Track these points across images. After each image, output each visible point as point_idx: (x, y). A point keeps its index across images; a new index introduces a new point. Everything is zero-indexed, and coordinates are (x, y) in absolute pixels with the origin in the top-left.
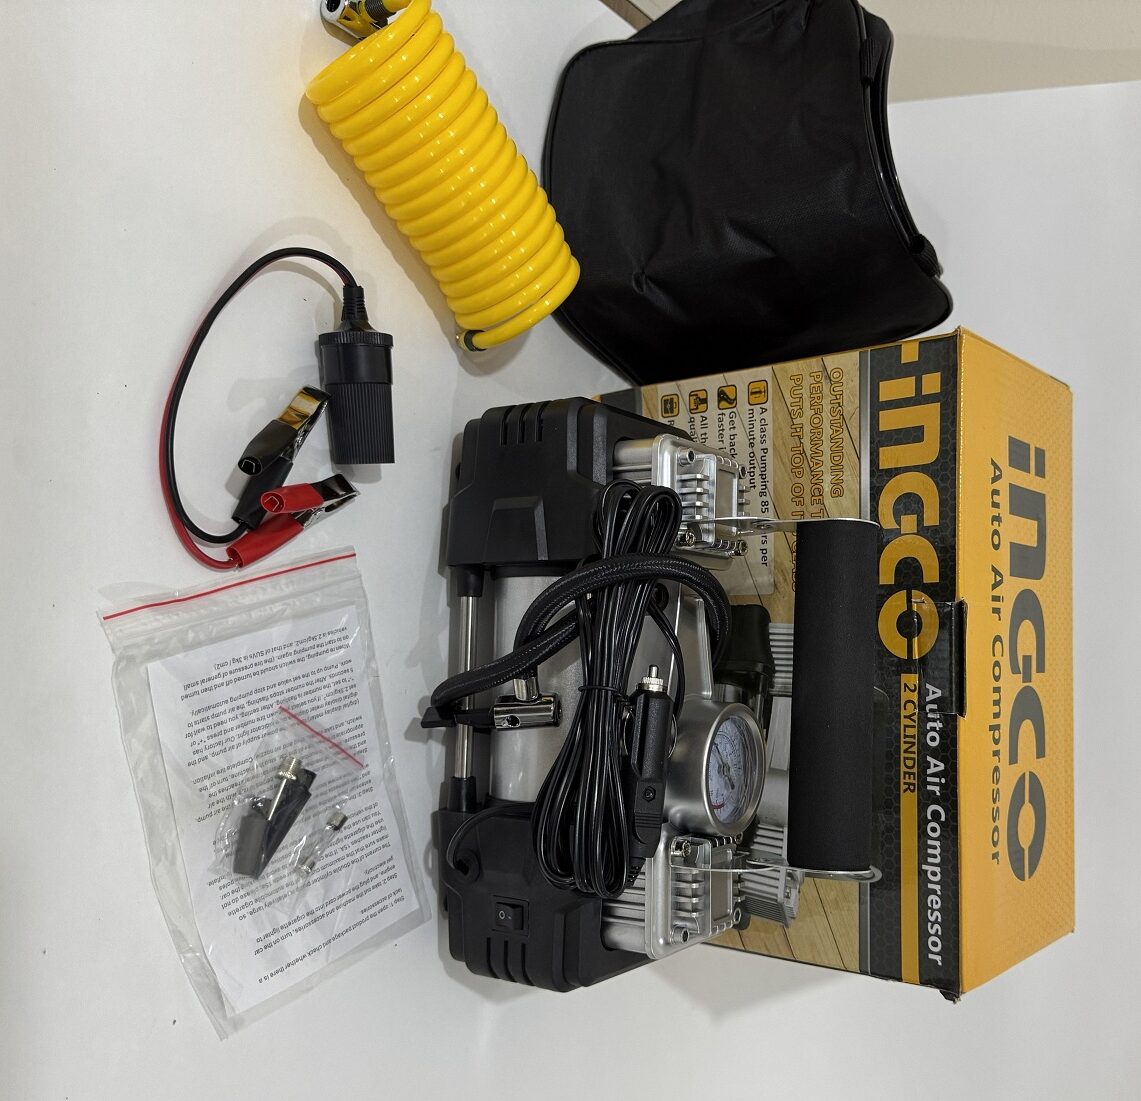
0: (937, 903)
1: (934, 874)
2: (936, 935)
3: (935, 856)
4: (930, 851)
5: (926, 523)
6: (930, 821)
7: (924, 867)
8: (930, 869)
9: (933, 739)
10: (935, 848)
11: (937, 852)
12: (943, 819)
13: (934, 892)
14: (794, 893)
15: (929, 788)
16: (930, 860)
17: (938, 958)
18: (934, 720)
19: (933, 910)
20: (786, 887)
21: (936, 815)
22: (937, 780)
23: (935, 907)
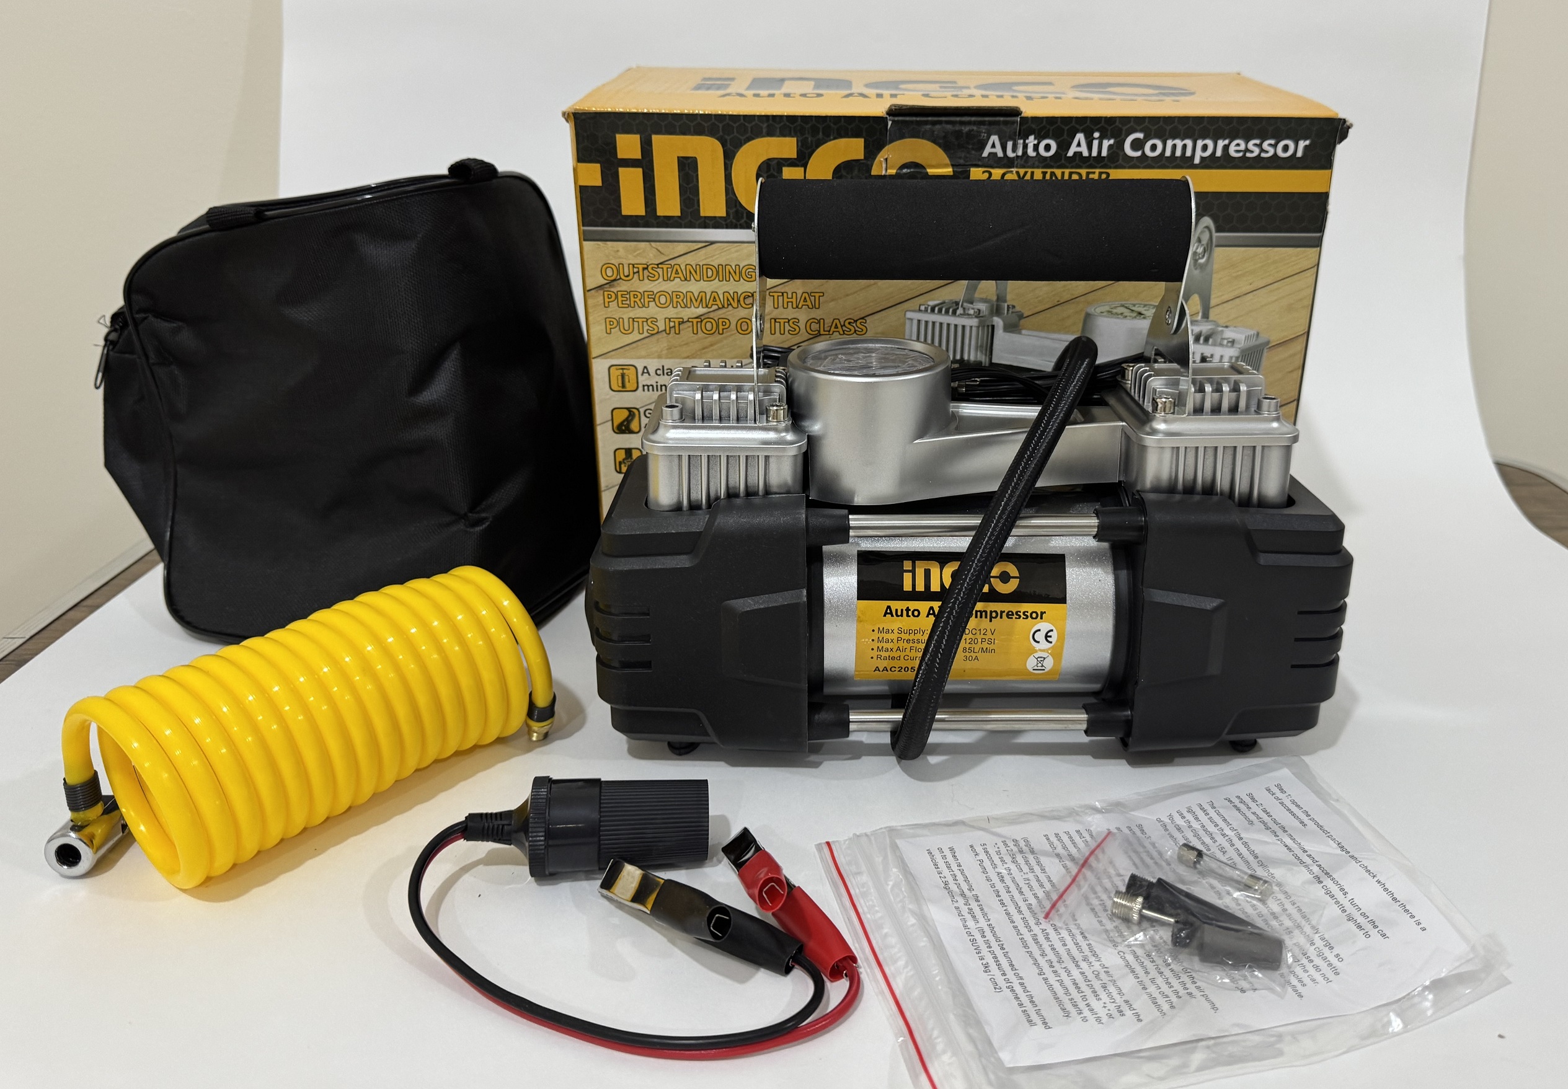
0: (1238, 145)
1: (1205, 148)
2: (1275, 146)
3: (1185, 147)
4: (1178, 153)
5: (792, 154)
6: (1143, 152)
7: (1197, 161)
8: (1199, 153)
9: (1048, 148)
10: (1174, 147)
11: (1179, 143)
12: (1140, 135)
13: (1226, 148)
14: (1229, 334)
15: (1104, 153)
16: (1189, 153)
17: (1302, 144)
18: (1025, 146)
19: (1247, 150)
20: (1221, 345)
21: (1137, 145)
22: (1096, 143)
23: (1242, 147)
